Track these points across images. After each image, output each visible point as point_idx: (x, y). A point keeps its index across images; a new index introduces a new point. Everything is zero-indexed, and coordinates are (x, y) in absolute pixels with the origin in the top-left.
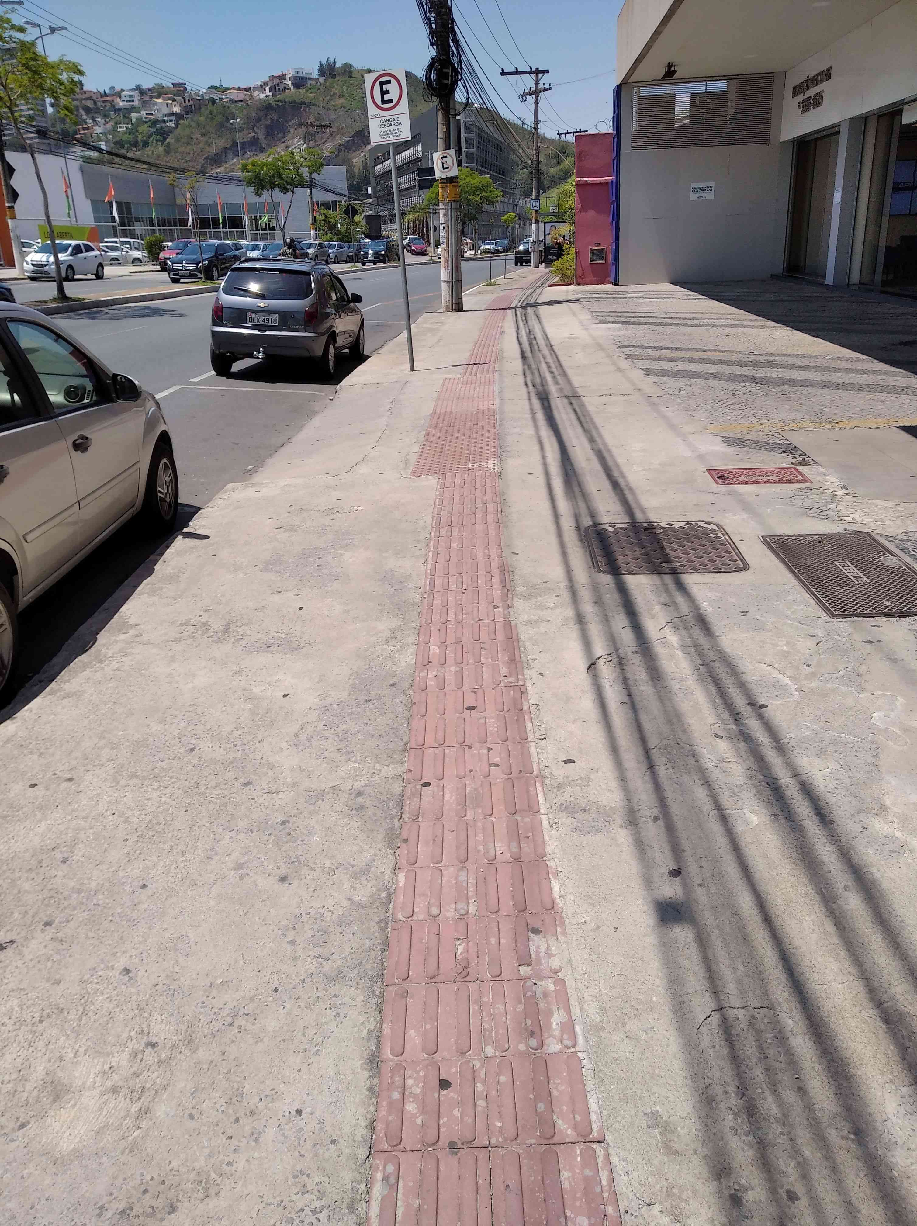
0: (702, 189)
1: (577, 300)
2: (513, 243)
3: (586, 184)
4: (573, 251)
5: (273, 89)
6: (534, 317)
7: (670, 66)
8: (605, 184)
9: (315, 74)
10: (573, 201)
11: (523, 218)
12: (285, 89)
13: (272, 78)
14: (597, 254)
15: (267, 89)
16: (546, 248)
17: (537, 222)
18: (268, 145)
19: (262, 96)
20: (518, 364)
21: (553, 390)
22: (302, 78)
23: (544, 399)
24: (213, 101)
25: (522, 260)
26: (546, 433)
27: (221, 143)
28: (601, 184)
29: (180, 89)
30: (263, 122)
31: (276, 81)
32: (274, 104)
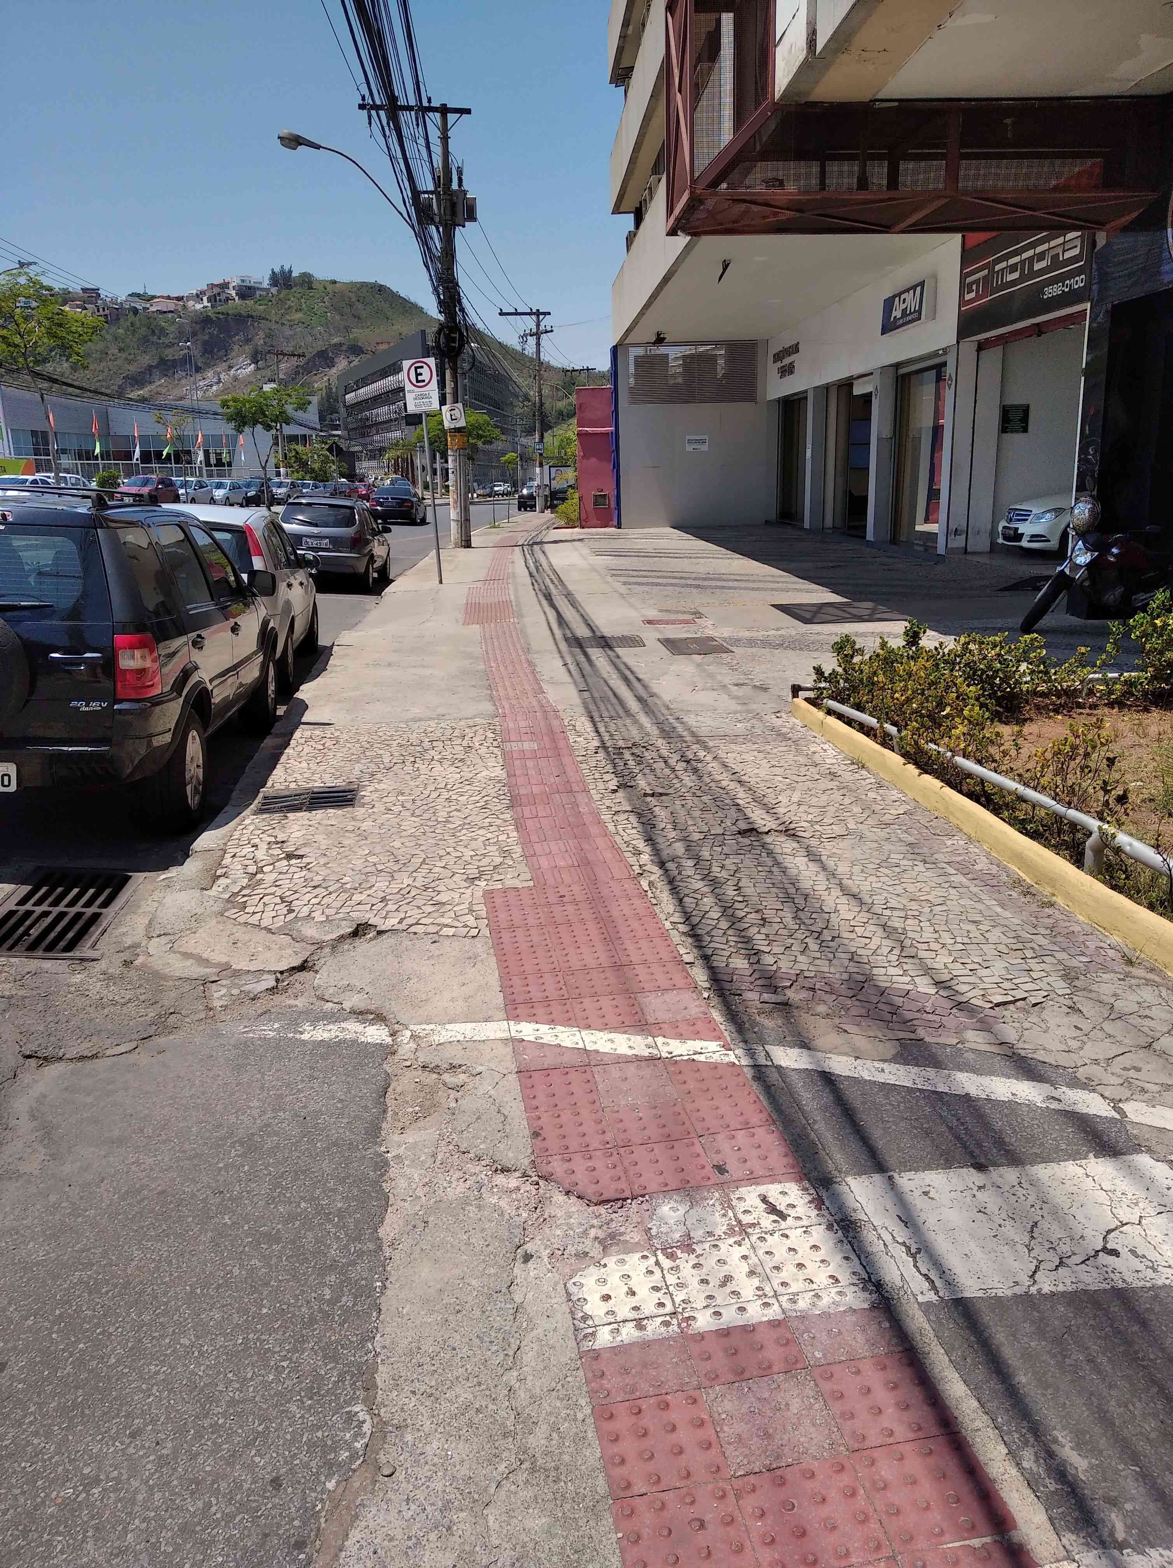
0: (697, 441)
1: (579, 540)
2: (515, 485)
3: (587, 434)
4: (577, 495)
5: (212, 299)
6: (540, 552)
7: (658, 334)
8: (606, 434)
9: (266, 284)
10: (574, 448)
11: (526, 459)
12: (228, 299)
13: (212, 286)
14: (599, 500)
15: (205, 299)
16: (551, 493)
17: (541, 465)
18: (205, 363)
19: (199, 306)
20: (528, 580)
21: (554, 591)
22: (250, 288)
23: (548, 597)
24: (135, 311)
25: (526, 504)
26: (548, 609)
27: (146, 360)
28: (601, 434)
29: (91, 295)
30: (200, 336)
31: (216, 290)
32: (213, 316)
